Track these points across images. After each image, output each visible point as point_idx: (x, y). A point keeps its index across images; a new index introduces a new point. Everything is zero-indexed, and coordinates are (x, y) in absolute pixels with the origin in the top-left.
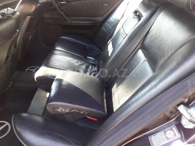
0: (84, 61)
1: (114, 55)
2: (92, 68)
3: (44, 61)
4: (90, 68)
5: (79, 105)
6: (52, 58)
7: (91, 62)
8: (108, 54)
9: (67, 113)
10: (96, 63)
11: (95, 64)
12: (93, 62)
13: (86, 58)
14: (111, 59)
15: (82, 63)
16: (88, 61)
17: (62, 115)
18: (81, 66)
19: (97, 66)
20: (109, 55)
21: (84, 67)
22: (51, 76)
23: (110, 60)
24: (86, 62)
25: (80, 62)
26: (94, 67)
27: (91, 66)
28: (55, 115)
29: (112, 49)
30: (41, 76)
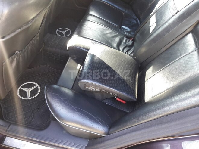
0: (118, 31)
1: (157, 33)
2: (126, 41)
3: (77, 28)
4: (124, 41)
5: (110, 87)
6: (85, 26)
7: (126, 33)
8: (149, 30)
9: (97, 92)
10: (132, 36)
11: (130, 36)
12: (127, 34)
13: (120, 27)
14: (152, 37)
15: (116, 34)
16: (123, 32)
17: (91, 92)
18: (114, 38)
19: (132, 38)
20: (151, 31)
21: (117, 39)
22: (83, 48)
23: (150, 39)
24: (120, 33)
25: (114, 32)
26: (128, 40)
27: (126, 39)
28: (85, 91)
29: (155, 25)
30: (73, 45)
